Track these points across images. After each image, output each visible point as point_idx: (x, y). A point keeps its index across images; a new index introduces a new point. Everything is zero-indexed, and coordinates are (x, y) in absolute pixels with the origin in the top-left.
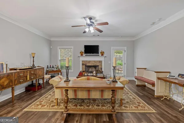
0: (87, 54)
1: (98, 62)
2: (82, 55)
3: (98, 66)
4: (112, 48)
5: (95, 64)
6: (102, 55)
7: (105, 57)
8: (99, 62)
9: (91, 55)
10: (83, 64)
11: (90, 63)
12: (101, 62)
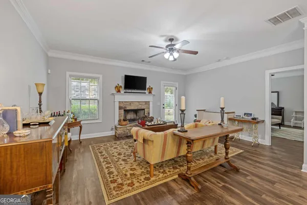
0: (127, 91)
1: (144, 103)
2: (119, 91)
3: (144, 109)
4: (162, 82)
5: (140, 107)
6: (150, 92)
7: (154, 95)
8: (146, 104)
9: (133, 91)
10: (120, 108)
11: (132, 105)
12: (147, 103)
